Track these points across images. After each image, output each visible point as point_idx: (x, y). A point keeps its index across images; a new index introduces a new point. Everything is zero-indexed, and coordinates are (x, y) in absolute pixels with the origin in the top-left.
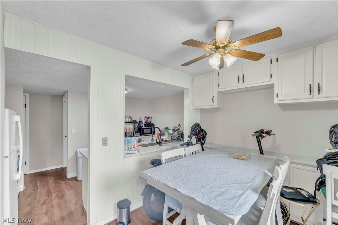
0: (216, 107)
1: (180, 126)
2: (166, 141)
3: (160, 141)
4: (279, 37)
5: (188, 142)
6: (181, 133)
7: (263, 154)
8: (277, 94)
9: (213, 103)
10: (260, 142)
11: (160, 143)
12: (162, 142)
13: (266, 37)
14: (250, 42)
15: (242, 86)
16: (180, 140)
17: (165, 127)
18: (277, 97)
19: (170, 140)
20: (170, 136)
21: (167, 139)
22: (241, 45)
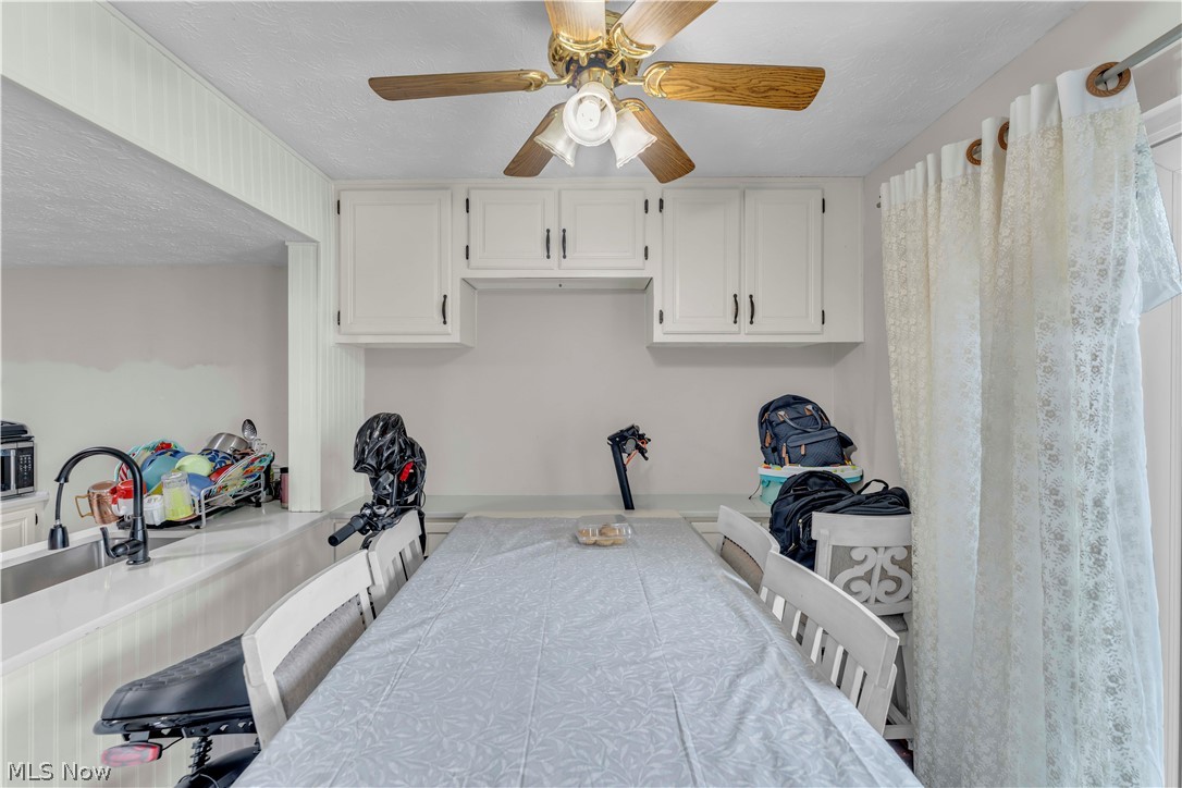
0: (458, 341)
1: (254, 429)
2: (168, 525)
3: (133, 534)
4: (797, 109)
5: (368, 512)
6: (265, 464)
7: (633, 508)
8: (661, 313)
9: (445, 323)
10: (625, 471)
11: (134, 548)
12: (152, 534)
13: (770, 93)
14: (716, 89)
15: (554, 269)
16: (258, 505)
17: (157, 440)
18: (661, 320)
19: (203, 514)
20: (203, 493)
21: (184, 513)
22: (682, 91)
